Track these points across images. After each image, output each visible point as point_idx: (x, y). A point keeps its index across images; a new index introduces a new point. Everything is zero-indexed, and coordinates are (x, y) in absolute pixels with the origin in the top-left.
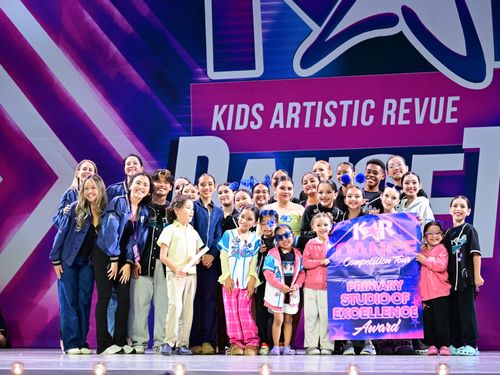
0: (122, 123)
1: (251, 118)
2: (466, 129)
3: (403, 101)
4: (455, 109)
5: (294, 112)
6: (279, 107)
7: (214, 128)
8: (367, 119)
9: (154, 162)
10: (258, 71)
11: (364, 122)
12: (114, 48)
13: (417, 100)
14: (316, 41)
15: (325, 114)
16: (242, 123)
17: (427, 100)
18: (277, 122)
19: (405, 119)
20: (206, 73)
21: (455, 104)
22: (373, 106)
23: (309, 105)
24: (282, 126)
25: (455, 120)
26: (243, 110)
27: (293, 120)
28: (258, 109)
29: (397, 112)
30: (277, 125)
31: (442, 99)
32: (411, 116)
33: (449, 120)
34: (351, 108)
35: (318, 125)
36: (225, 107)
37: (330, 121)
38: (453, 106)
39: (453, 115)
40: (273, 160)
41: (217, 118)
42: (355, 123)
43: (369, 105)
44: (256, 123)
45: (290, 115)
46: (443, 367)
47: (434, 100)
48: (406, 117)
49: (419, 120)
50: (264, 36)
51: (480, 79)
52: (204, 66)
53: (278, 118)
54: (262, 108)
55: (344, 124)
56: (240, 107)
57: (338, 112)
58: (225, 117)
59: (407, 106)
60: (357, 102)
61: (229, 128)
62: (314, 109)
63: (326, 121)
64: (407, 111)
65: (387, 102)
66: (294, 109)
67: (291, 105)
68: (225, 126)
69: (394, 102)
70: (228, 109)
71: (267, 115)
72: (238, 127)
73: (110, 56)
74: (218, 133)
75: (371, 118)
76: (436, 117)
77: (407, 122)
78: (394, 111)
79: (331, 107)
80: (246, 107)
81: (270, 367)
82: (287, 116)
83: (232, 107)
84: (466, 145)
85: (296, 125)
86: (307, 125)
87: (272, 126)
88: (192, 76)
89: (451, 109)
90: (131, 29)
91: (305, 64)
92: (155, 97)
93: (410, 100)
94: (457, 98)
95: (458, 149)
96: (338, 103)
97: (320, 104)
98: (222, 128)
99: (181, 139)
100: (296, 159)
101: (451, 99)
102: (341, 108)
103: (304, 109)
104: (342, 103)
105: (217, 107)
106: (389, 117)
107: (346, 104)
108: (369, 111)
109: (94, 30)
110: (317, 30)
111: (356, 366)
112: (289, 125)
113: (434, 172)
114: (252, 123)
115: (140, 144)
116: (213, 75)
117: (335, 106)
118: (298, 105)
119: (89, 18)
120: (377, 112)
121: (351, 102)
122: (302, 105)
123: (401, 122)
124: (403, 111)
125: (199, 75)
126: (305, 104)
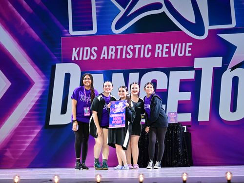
0: (27, 57)
1: (91, 54)
2: (195, 59)
3: (165, 45)
4: (190, 49)
5: (112, 51)
6: (105, 48)
7: (73, 59)
8: (148, 54)
9: (44, 76)
10: (95, 31)
11: (146, 56)
12: (23, 20)
13: (172, 45)
14: (123, 16)
15: (127, 52)
16: (86, 57)
17: (176, 45)
18: (104, 56)
19: (166, 54)
20: (69, 32)
21: (190, 46)
22: (150, 48)
23: (119, 47)
24: (106, 58)
25: (190, 55)
26: (87, 50)
27: (112, 55)
28: (94, 50)
29: (162, 51)
30: (104, 58)
31: (184, 44)
32: (169, 53)
33: (187, 54)
34: (140, 49)
35: (124, 57)
36: (78, 49)
37: (130, 55)
38: (189, 48)
39: (189, 52)
40: (102, 74)
41: (74, 54)
42: (142, 56)
43: (148, 47)
44: (94, 57)
45: (110, 52)
46: (185, 174)
47: (180, 44)
48: (166, 53)
49: (173, 54)
50: (97, 13)
51: (202, 34)
52: (68, 28)
53: (104, 54)
54: (96, 49)
55: (136, 56)
56: (86, 48)
57: (134, 51)
58: (78, 54)
59: (167, 47)
60: (143, 46)
61: (80, 59)
62: (122, 49)
63: (128, 55)
64: (167, 50)
65: (157, 46)
66: (112, 49)
67: (111, 48)
68: (79, 58)
69: (161, 46)
70: (80, 50)
71: (99, 53)
72: (85, 58)
73: (21, 24)
74: (75, 62)
75: (150, 53)
76: (181, 53)
77: (167, 56)
78: (161, 50)
79: (130, 48)
80: (89, 49)
81: (100, 176)
82: (108, 53)
83: (82, 49)
84: (195, 67)
85: (113, 57)
86: (118, 57)
87: (101, 58)
88: (62, 34)
89: (188, 49)
90: (31, 11)
91: (117, 27)
92: (44, 44)
93: (168, 45)
94: (191, 44)
95: (192, 69)
96: (134, 46)
97: (125, 47)
98: (77, 59)
99: (57, 64)
100: (113, 74)
101: (188, 44)
102: (135, 49)
103: (117, 50)
104: (135, 46)
105: (74, 49)
106: (158, 53)
107: (137, 47)
108: (149, 50)
109: (13, 11)
110: (123, 11)
111: (143, 175)
112: (109, 58)
113: (180, 80)
114: (92, 56)
115: (37, 67)
116: (72, 33)
117: (132, 48)
118: (114, 48)
119: (10, 5)
120: (153, 51)
121: (140, 46)
122: (116, 47)
123: (164, 55)
124: (165, 50)
125: (66, 33)
126: (117, 47)
